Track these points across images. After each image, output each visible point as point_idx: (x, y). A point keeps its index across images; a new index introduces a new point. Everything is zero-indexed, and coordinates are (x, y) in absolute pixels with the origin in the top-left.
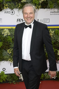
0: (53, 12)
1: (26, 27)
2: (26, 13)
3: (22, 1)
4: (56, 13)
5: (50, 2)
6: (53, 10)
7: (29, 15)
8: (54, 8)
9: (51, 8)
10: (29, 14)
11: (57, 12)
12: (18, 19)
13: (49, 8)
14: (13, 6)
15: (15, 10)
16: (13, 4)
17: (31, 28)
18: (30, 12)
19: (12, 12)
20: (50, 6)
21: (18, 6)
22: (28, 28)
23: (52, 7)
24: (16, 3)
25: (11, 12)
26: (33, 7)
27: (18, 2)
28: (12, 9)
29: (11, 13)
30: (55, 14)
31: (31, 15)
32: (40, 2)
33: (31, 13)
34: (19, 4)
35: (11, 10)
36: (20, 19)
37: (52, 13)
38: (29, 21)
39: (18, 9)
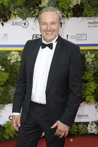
0: (92, 23)
1: (44, 46)
2: (45, 24)
3: (40, 6)
6: (92, 20)
8: (95, 15)
9: (88, 16)
10: (49, 24)
12: (33, 35)
13: (86, 16)
14: (26, 14)
16: (26, 10)
17: (52, 49)
18: (51, 21)
19: (25, 24)
20: (87, 12)
21: (35, 13)
22: (47, 48)
23: (90, 15)
24: (31, 9)
25: (22, 23)
26: (57, 12)
27: (34, 7)
28: (24, 18)
29: (23, 25)
31: (53, 27)
32: (71, 6)
33: (53, 23)
34: (36, 10)
35: (23, 20)
36: (37, 35)
37: (90, 25)
38: (50, 37)
39: (33, 19)
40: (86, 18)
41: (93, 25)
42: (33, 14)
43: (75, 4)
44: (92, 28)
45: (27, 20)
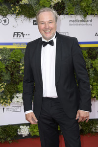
0: (73, 21)
3: (20, 3)
4: (79, 23)
5: (68, 5)
6: (73, 18)
7: (47, 25)
8: (76, 13)
9: (69, 14)
10: (47, 23)
11: (81, 21)
12: (14, 33)
13: (67, 14)
14: (6, 11)
15: (9, 16)
16: (7, 7)
17: (53, 45)
19: (5, 21)
20: (69, 11)
21: (15, 10)
22: (48, 45)
23: (71, 13)
24: (12, 6)
25: (2, 20)
27: (14, 4)
28: (5, 16)
29: (3, 22)
30: (77, 25)
32: (53, 4)
34: (17, 7)
35: (3, 17)
36: (18, 33)
37: (72, 23)
39: (14, 16)
40: (68, 16)
41: (75, 23)
42: (13, 11)
43: (56, 2)
44: (73, 26)
45: (7, 17)
